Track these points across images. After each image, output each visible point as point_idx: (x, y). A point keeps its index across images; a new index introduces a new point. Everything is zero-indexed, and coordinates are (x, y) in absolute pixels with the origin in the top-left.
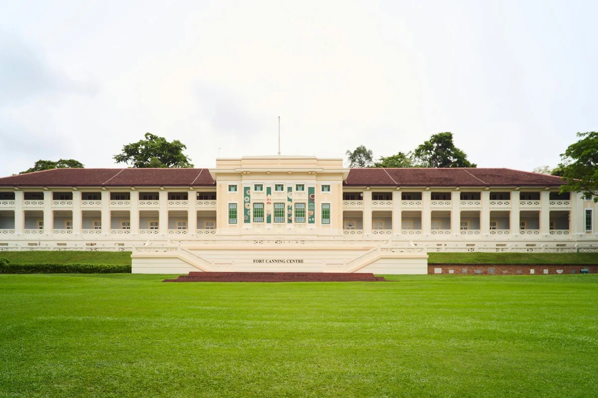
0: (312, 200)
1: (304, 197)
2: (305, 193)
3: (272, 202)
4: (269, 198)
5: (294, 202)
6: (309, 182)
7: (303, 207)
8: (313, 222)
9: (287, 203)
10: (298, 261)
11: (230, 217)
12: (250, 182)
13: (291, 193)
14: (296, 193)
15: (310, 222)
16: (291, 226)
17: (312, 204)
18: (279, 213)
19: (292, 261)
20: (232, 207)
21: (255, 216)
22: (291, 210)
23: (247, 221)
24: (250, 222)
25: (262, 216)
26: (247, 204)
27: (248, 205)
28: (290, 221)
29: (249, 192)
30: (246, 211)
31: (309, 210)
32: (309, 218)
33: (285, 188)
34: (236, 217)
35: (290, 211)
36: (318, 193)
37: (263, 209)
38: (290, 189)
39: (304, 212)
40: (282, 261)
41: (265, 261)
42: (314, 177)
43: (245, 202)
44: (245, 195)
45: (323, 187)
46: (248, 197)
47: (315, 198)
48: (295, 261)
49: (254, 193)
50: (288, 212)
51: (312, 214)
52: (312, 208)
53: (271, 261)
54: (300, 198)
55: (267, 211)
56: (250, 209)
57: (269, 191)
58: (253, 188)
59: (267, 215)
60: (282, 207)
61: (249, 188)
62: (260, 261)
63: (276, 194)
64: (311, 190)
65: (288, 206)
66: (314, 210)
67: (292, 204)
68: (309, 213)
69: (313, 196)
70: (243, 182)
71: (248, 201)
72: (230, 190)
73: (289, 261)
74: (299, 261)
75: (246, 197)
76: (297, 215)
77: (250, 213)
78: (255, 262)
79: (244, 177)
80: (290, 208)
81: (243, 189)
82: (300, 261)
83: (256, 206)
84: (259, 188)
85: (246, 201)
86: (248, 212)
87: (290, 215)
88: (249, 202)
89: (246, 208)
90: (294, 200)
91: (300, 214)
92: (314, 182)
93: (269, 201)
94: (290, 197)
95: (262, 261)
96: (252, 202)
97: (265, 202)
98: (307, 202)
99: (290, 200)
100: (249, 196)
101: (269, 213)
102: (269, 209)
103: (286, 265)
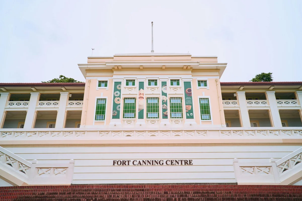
0: (188, 94)
1: (180, 91)
2: (180, 88)
3: (145, 97)
4: (142, 93)
5: (169, 96)
6: (184, 77)
7: (179, 101)
8: (192, 117)
9: (162, 98)
10: (183, 163)
11: (97, 113)
12: (121, 77)
13: (166, 88)
14: (170, 88)
15: (188, 118)
16: (164, 121)
17: (190, 98)
18: (153, 108)
19: (174, 162)
20: (100, 102)
21: (125, 111)
22: (167, 105)
23: (116, 116)
24: (119, 118)
25: (134, 111)
26: (116, 99)
27: (118, 100)
28: (165, 116)
29: (120, 87)
30: (115, 106)
31: (186, 105)
32: (187, 112)
33: (159, 83)
34: (104, 113)
35: (165, 105)
36: (194, 87)
37: (134, 104)
38: (164, 84)
39: (181, 107)
40: (159, 163)
41: (131, 163)
42: (190, 72)
43: (115, 97)
44: (116, 89)
45: (200, 82)
46: (118, 92)
47: (192, 92)
48: (180, 163)
49: (125, 88)
50: (163, 107)
51: (190, 109)
52: (189, 102)
53: (141, 162)
54: (174, 93)
55: (140, 106)
56: (120, 104)
57: (141, 85)
58: (124, 83)
59: (139, 110)
60: (156, 101)
61: (120, 83)
62: (124, 163)
63: (149, 89)
64: (187, 85)
65: (163, 101)
66: (192, 105)
67: (167, 99)
68: (186, 108)
69: (190, 90)
70: (114, 77)
71: (118, 95)
72: (99, 86)
73: (169, 163)
74: (186, 163)
75: (116, 92)
76: (173, 110)
77: (119, 108)
78: (116, 164)
79: (115, 73)
80: (164, 103)
81: (114, 83)
82: (188, 163)
83: (127, 101)
84: (130, 83)
85: (116, 95)
86: (118, 107)
87: (165, 110)
88: (120, 96)
89: (116, 102)
90: (169, 94)
91: (176, 108)
92: (190, 76)
93: (142, 96)
94: (165, 92)
95: (127, 163)
96: (122, 97)
97: (137, 97)
98: (183, 96)
99: (164, 94)
100: (120, 91)
101: (142, 108)
102: (141, 104)
103: (165, 168)
